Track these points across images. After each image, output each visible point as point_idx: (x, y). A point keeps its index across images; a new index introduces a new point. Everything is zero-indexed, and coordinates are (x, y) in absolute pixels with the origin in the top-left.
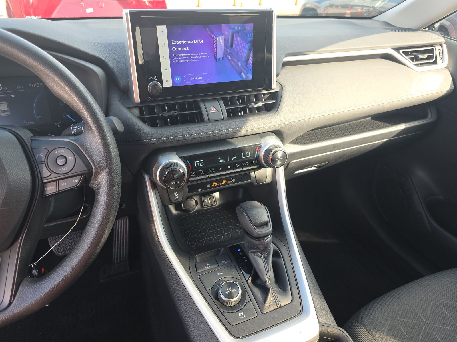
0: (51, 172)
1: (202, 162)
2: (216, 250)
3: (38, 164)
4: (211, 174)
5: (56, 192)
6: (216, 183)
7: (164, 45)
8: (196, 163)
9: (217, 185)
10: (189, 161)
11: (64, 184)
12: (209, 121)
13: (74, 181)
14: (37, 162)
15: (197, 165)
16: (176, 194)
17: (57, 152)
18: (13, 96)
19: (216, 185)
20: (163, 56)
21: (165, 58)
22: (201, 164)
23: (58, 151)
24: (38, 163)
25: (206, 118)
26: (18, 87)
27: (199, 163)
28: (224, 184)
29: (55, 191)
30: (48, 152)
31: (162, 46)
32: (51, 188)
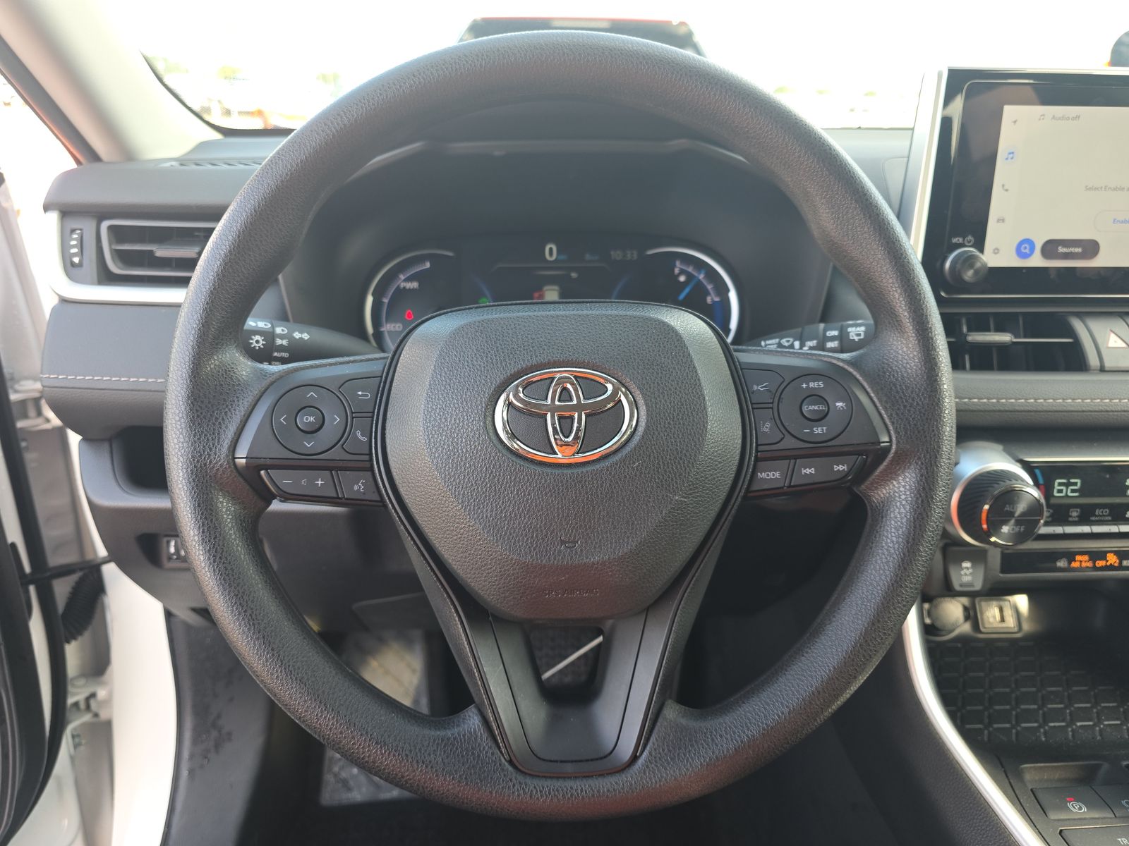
0: (784, 431)
1: (1075, 484)
2: (1077, 763)
3: (753, 409)
4: (1099, 525)
5: (782, 488)
6: (1086, 558)
7: (1011, 155)
8: (1060, 484)
9: (1090, 564)
10: (1045, 475)
11: (808, 471)
12: (1102, 370)
13: (836, 468)
14: (752, 404)
15: (1060, 491)
16: (967, 568)
17: (804, 386)
18: (574, 275)
19: (1084, 565)
20: (1003, 186)
21: (1007, 190)
22: (1073, 491)
23: (808, 384)
24: (755, 406)
25: (1093, 360)
26: (588, 257)
27: (1067, 485)
28: (1111, 568)
29: (782, 485)
30: (783, 382)
31: (1007, 159)
32: (774, 475)
